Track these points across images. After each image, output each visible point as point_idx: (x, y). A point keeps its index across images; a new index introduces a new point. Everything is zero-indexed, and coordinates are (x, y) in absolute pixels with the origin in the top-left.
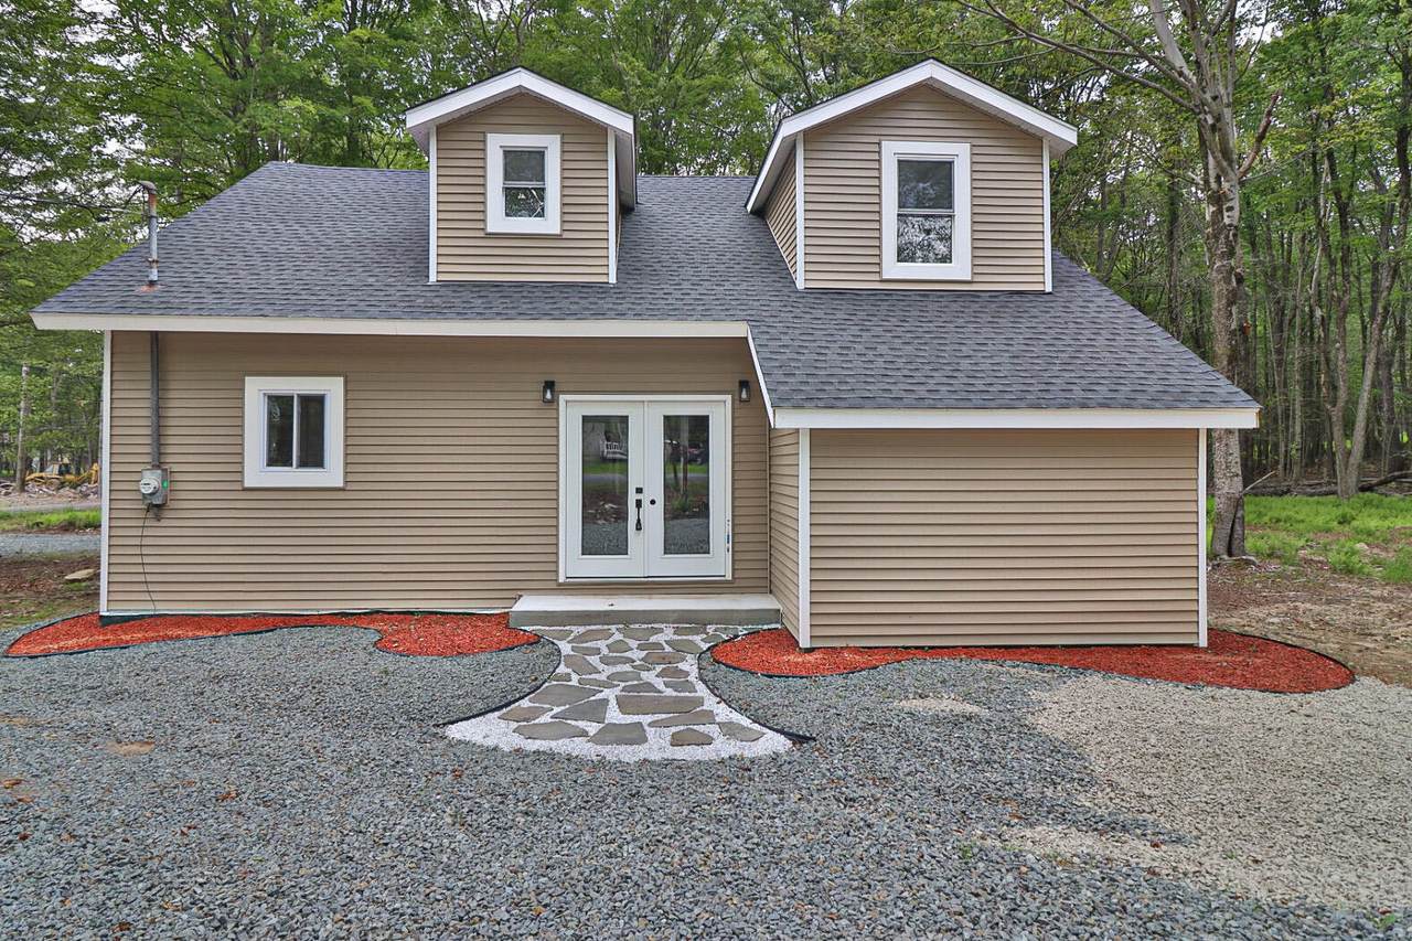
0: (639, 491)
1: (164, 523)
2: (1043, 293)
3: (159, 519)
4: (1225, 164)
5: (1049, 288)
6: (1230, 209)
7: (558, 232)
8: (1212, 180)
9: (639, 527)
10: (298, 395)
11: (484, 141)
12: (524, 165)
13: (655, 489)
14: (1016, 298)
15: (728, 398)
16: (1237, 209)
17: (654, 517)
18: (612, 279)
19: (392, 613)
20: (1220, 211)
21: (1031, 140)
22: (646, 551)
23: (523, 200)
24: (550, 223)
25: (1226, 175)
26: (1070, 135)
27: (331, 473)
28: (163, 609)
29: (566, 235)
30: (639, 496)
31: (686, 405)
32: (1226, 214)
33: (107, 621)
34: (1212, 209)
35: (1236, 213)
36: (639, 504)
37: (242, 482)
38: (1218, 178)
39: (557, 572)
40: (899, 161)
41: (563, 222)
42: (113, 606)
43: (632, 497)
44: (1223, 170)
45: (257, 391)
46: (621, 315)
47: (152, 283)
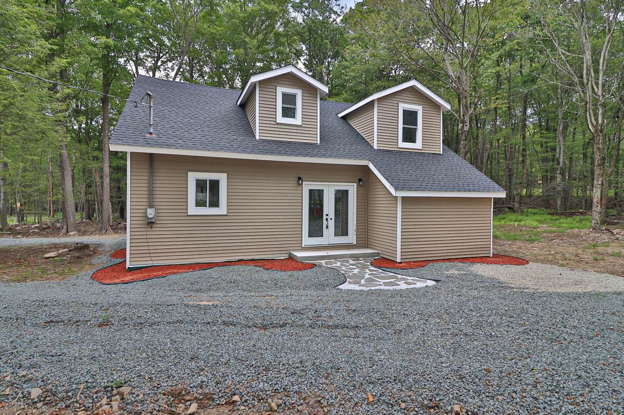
0: (327, 215)
1: (153, 229)
2: (440, 154)
3: (152, 228)
4: (466, 111)
5: (441, 153)
6: (466, 126)
7: (301, 124)
8: (462, 116)
9: (327, 227)
10: (209, 180)
11: (276, 89)
12: (289, 99)
13: (332, 215)
14: (434, 156)
15: (356, 184)
16: (468, 126)
17: (332, 224)
18: (319, 142)
19: (246, 260)
20: (463, 125)
21: (438, 106)
22: (329, 236)
23: (289, 112)
24: (298, 121)
25: (466, 115)
26: (449, 107)
27: (222, 210)
28: (156, 263)
29: (303, 126)
30: (327, 217)
31: (342, 186)
32: (465, 127)
33: (131, 270)
34: (461, 125)
35: (468, 127)
36: (327, 219)
37: (187, 213)
38: (463, 115)
39: (302, 243)
40: (403, 110)
41: (302, 121)
42: (132, 263)
43: (325, 217)
44: (465, 113)
45: (193, 177)
46: (330, 156)
47: (151, 133)
